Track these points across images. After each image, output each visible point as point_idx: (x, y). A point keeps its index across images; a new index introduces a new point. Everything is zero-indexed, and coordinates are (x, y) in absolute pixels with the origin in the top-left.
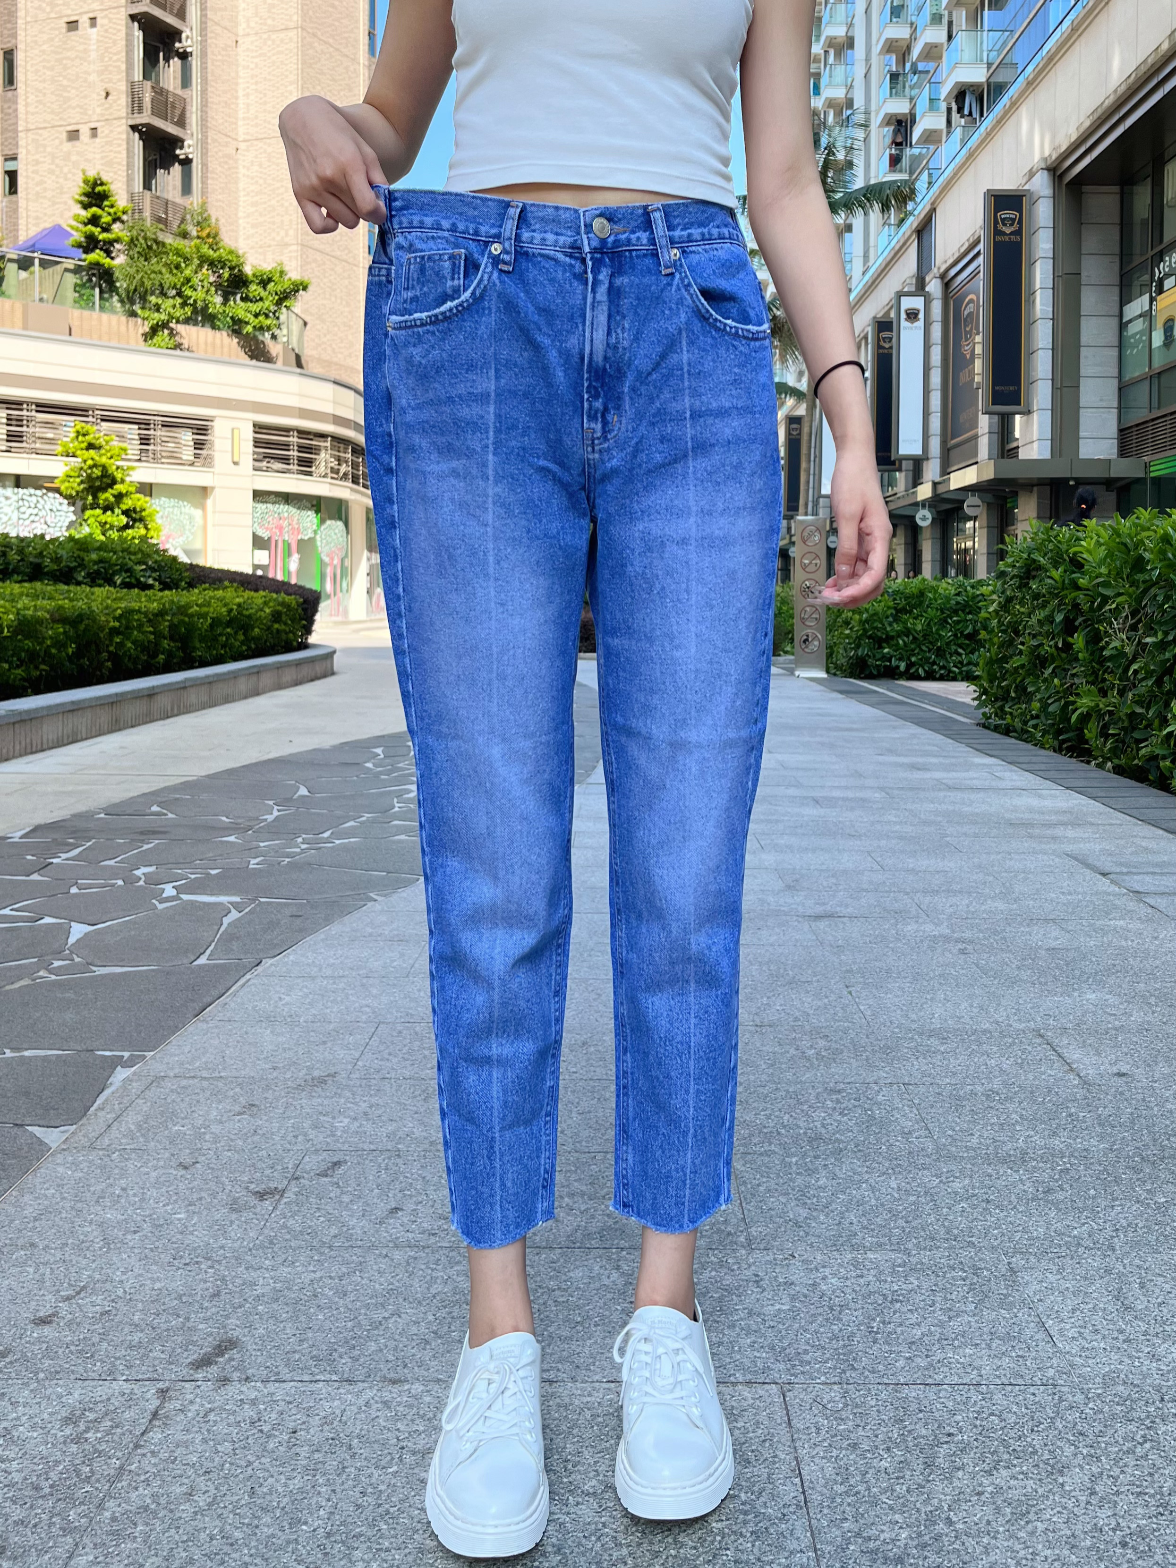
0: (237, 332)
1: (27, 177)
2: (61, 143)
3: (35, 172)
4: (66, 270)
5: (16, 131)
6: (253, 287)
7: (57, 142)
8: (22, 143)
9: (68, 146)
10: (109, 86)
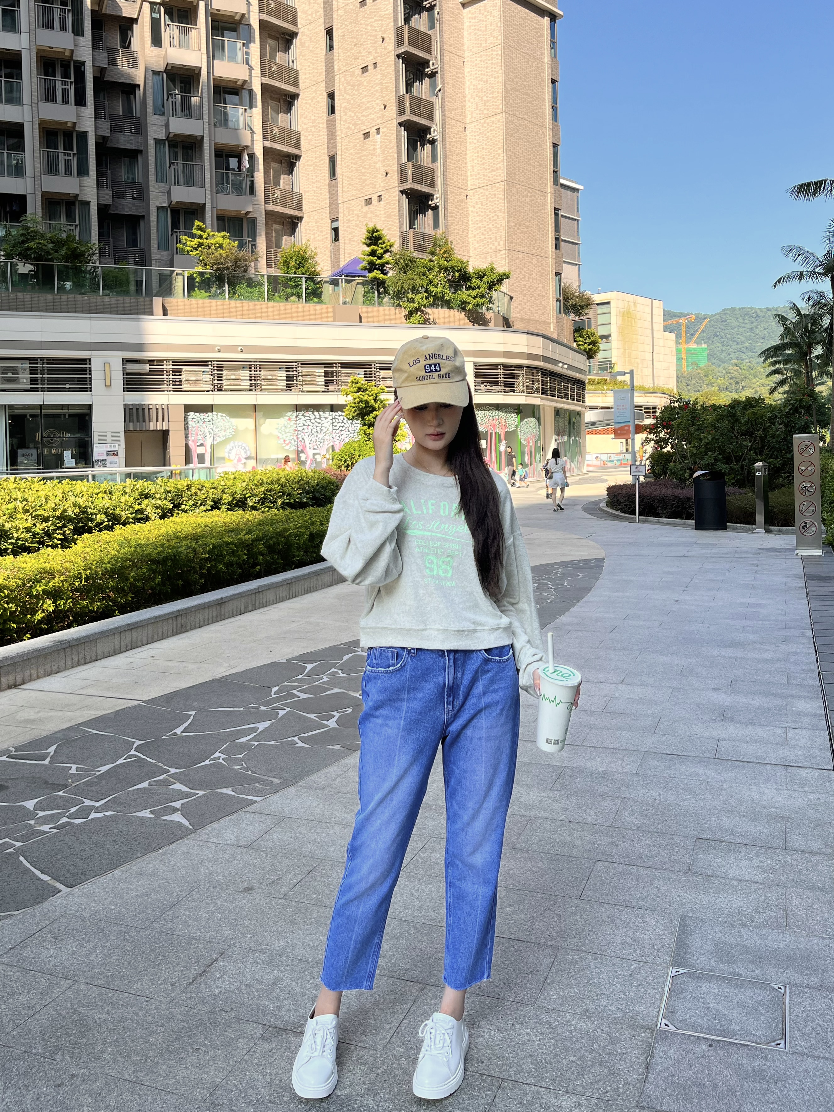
0: (464, 309)
1: (344, 230)
2: (362, 208)
3: (348, 227)
4: (358, 284)
5: (337, 204)
6: (474, 280)
7: (360, 207)
8: (340, 210)
9: (366, 209)
10: (388, 169)
